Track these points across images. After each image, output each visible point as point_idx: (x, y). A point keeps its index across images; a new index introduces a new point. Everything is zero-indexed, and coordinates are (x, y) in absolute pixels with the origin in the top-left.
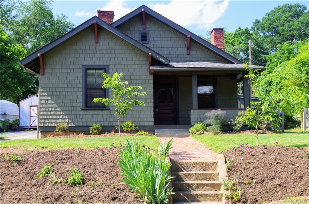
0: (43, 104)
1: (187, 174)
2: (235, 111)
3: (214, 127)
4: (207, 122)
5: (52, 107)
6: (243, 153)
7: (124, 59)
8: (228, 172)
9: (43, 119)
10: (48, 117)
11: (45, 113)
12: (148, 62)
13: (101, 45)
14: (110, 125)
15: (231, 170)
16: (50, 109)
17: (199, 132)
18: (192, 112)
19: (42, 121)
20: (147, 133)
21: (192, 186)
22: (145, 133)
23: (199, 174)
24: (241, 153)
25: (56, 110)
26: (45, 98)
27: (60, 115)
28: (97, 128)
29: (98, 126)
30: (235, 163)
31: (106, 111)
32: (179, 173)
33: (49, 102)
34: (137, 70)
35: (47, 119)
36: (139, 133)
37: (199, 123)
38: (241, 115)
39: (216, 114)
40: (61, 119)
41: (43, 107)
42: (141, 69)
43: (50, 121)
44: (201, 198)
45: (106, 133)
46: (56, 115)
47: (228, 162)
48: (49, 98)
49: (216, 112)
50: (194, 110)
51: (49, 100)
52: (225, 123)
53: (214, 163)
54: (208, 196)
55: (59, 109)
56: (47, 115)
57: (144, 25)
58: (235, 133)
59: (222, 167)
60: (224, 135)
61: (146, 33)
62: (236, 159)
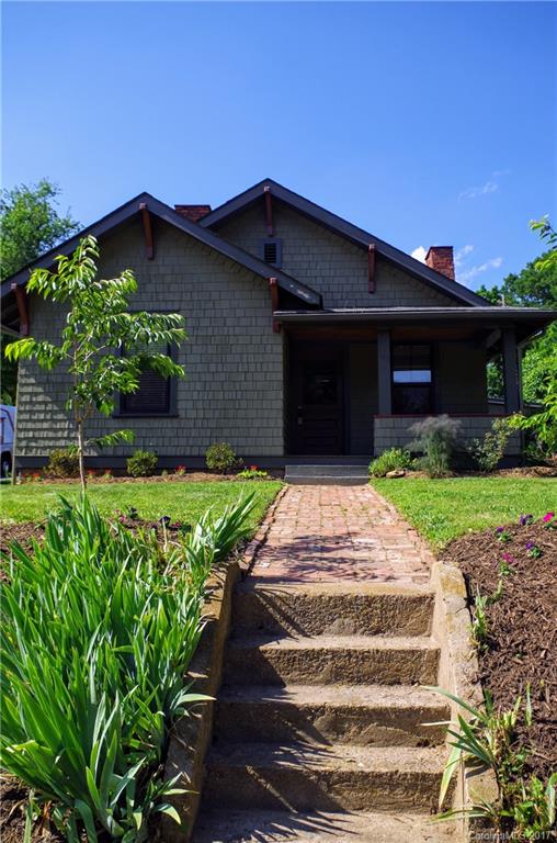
0: (26, 403)
1: (296, 651)
2: (483, 421)
3: (431, 458)
4: (414, 446)
5: (46, 412)
6: (539, 556)
7: (215, 296)
8: (481, 653)
9: (25, 439)
10: (37, 435)
11: (30, 425)
12: (270, 302)
13: (161, 263)
14: (178, 454)
15: (494, 646)
16: (42, 416)
17: (392, 473)
18: (377, 422)
19: (24, 444)
20: (265, 474)
21: (313, 719)
22: (260, 473)
23: (349, 653)
24: (529, 553)
25: (55, 417)
26: (30, 389)
27: (63, 430)
28: (142, 460)
29: (146, 455)
30: (513, 606)
31: (169, 420)
32: (261, 648)
33: (40, 398)
34: (244, 322)
35: (35, 439)
36: (244, 474)
37: (393, 449)
38: (500, 429)
39: (437, 425)
40: (65, 438)
41: (25, 412)
42: (254, 320)
43: (42, 443)
44: (345, 794)
45: (165, 472)
46: (56, 430)
47: (480, 601)
48: (40, 390)
49: (436, 422)
50: (382, 417)
51: (40, 393)
52: (460, 450)
53: (420, 600)
54: (382, 785)
55: (60, 416)
56: (34, 430)
57: (270, 228)
58: (485, 476)
59: (453, 627)
60: (455, 479)
61: (274, 245)
62: (515, 585)
